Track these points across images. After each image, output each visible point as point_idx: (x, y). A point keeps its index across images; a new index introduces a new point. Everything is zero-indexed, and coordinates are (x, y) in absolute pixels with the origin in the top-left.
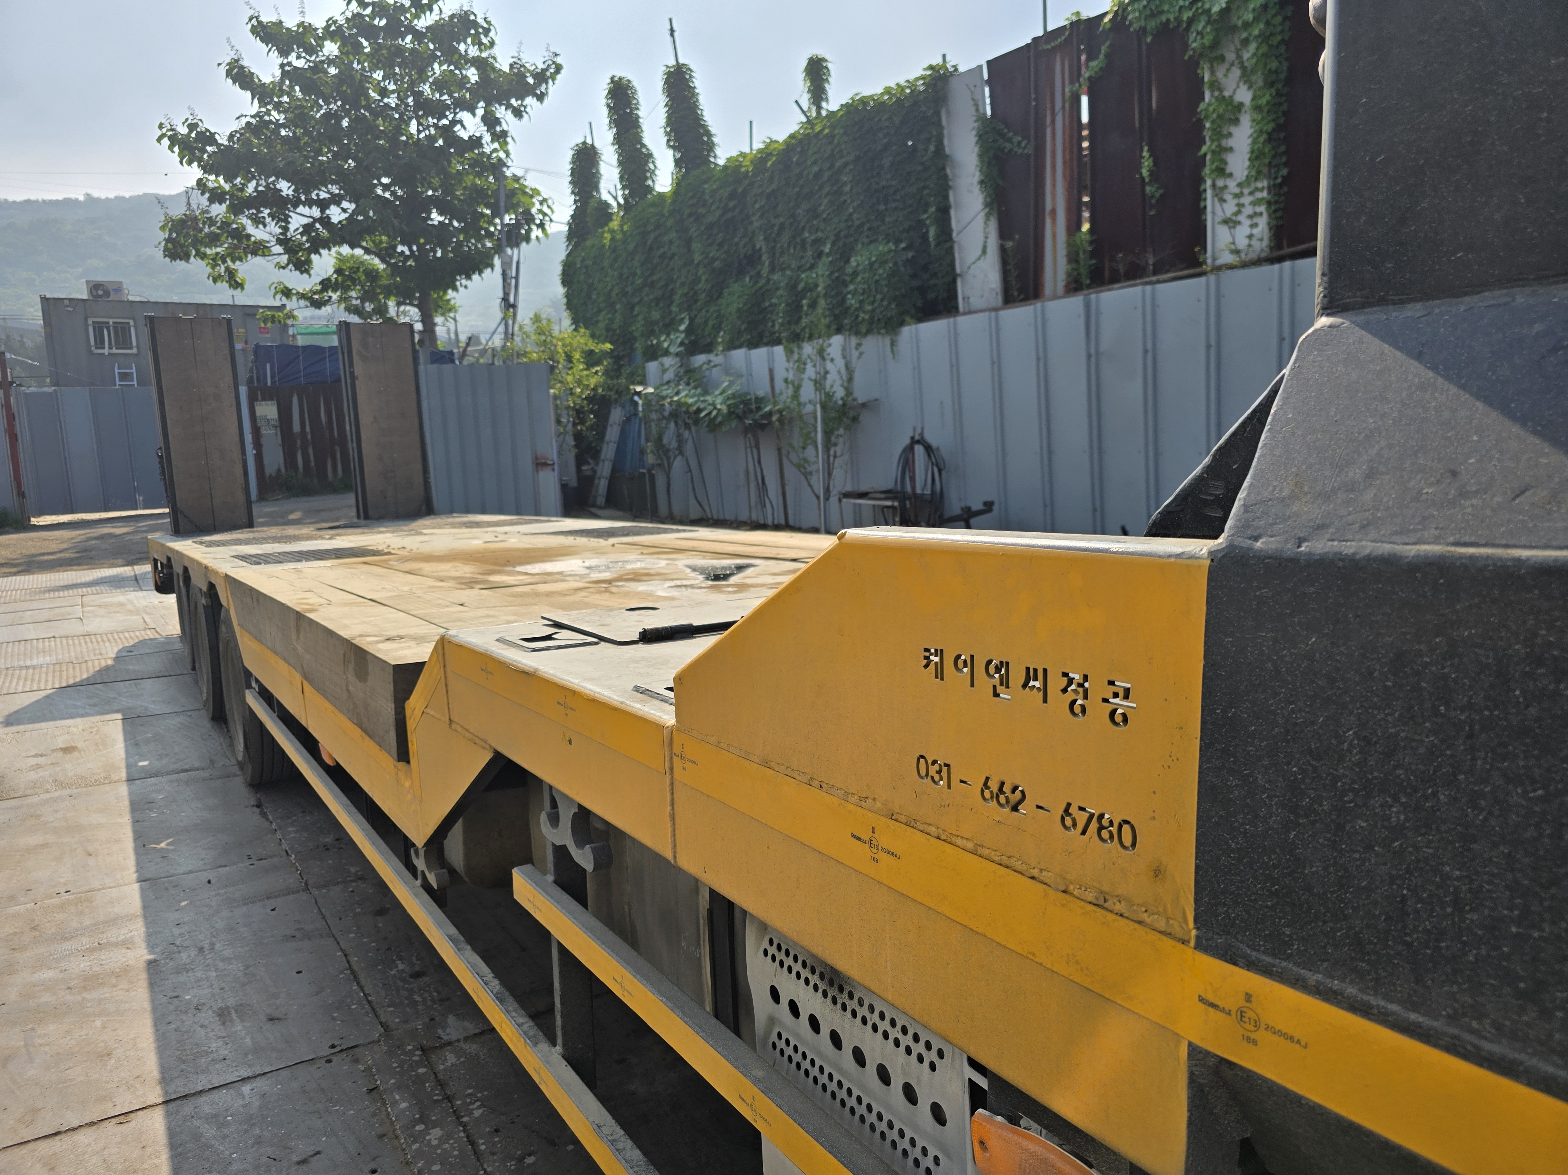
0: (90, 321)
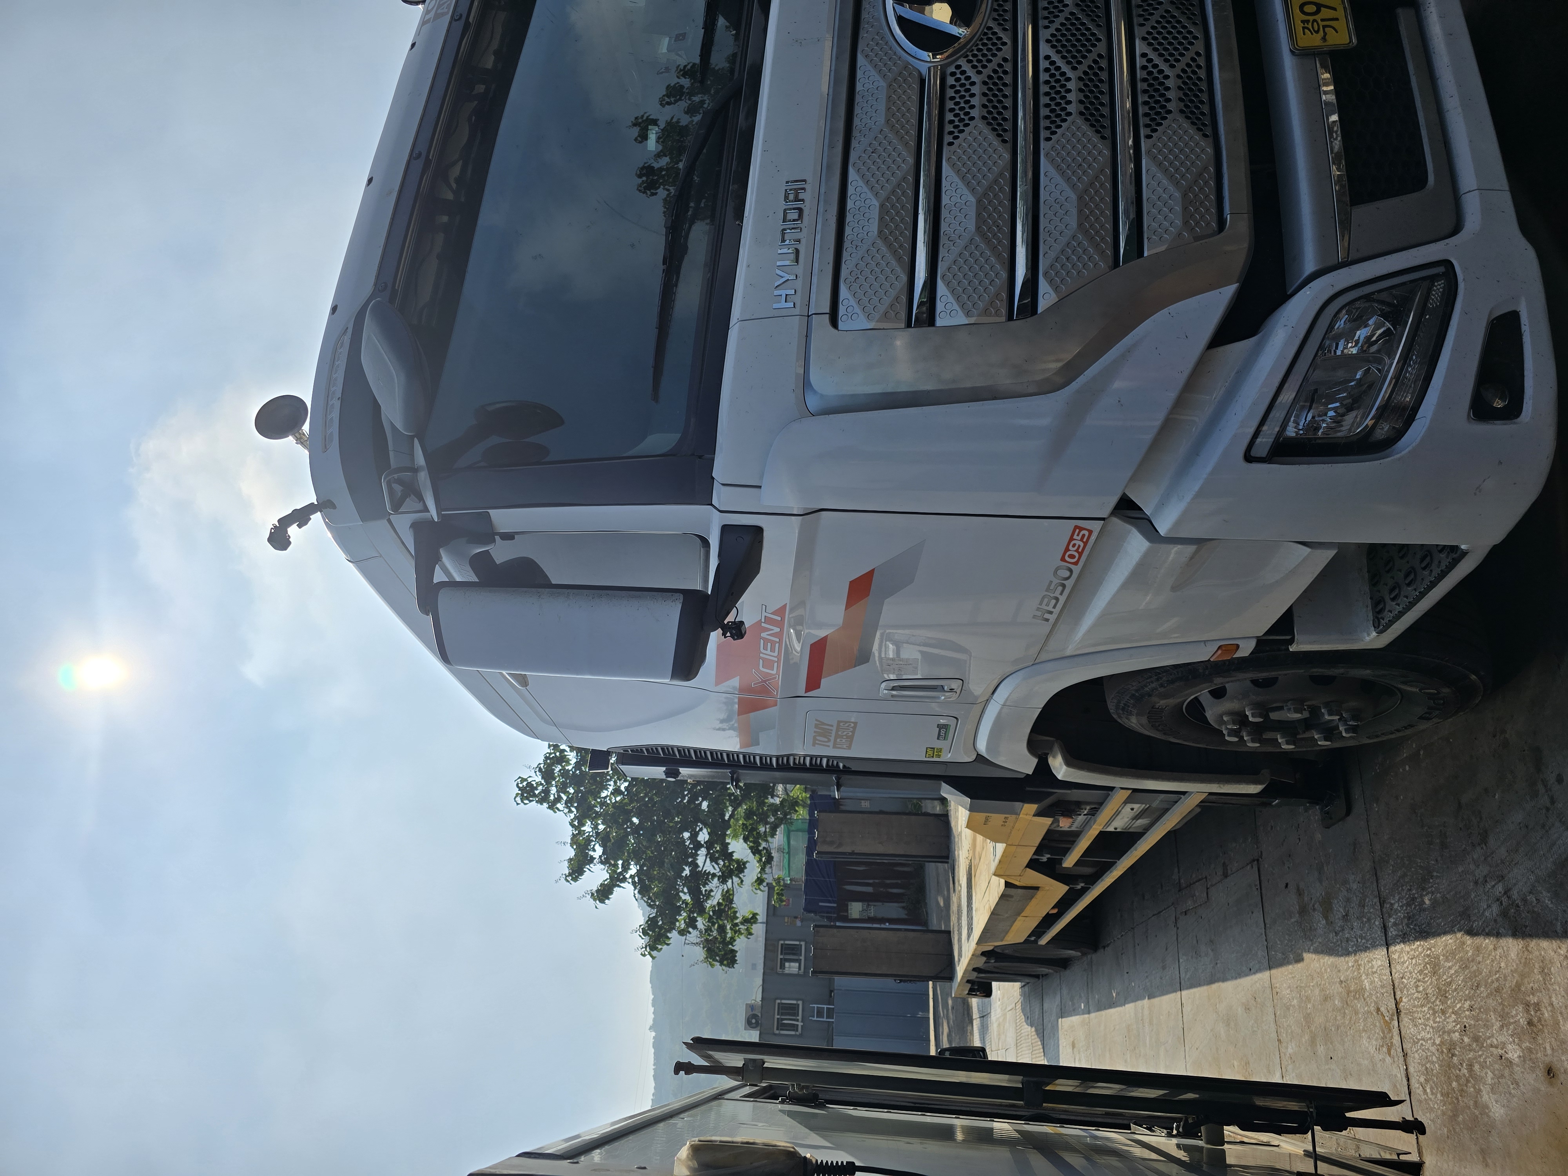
0: (777, 1032)
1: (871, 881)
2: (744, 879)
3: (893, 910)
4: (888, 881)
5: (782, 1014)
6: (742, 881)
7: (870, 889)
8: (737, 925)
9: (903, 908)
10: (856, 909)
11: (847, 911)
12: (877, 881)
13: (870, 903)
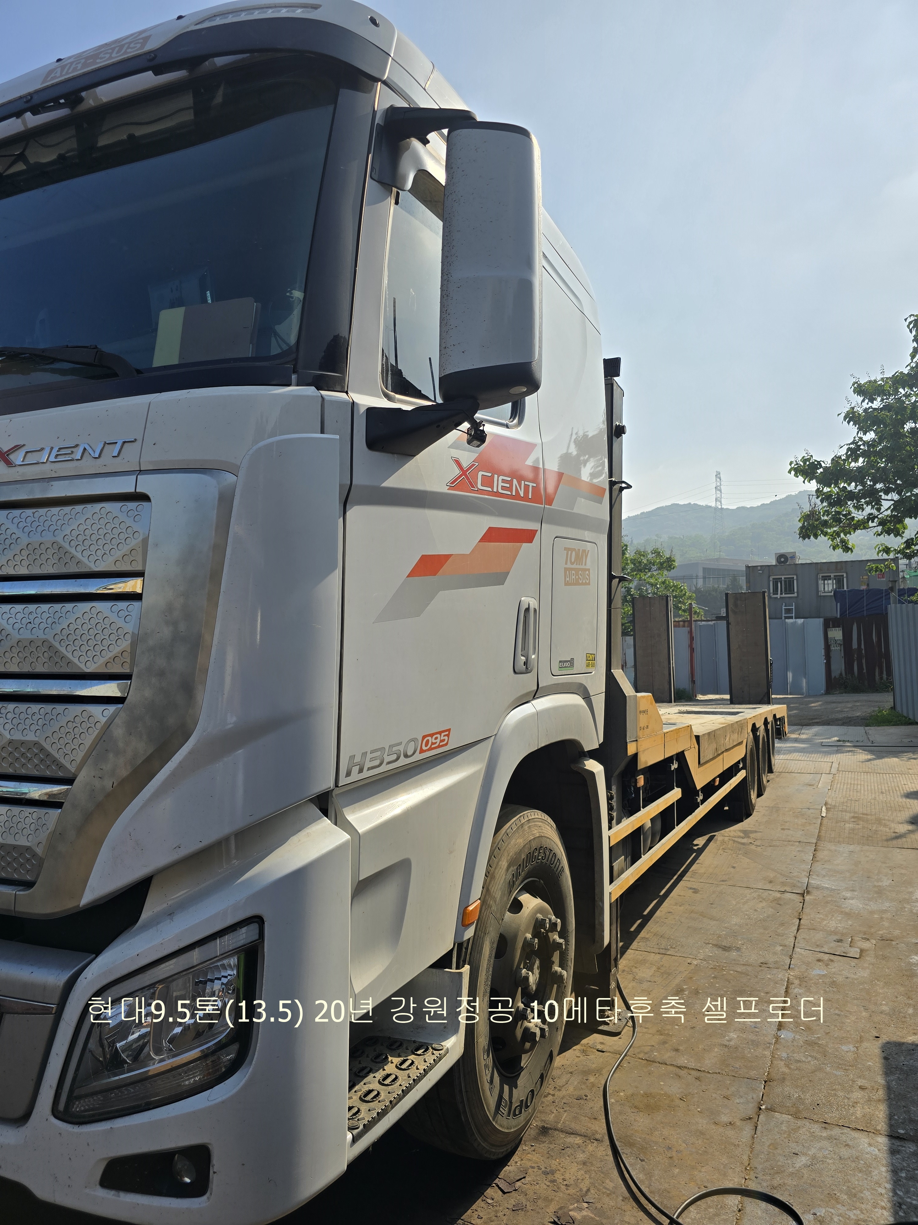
0: (771, 579)
1: (863, 647)
2: (882, 536)
3: (838, 666)
4: (864, 661)
5: (785, 581)
6: (879, 535)
7: (855, 645)
8: (839, 536)
9: (841, 674)
10: (836, 634)
11: (834, 627)
12: (863, 652)
13: (842, 646)
